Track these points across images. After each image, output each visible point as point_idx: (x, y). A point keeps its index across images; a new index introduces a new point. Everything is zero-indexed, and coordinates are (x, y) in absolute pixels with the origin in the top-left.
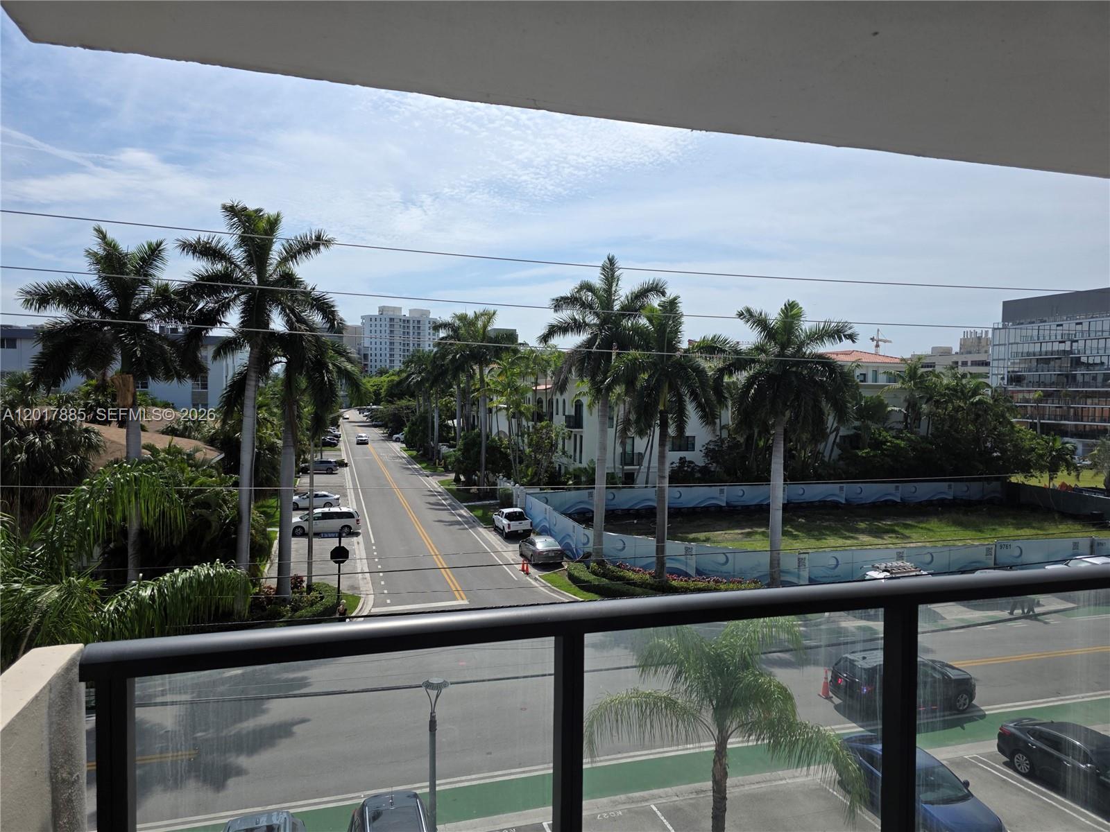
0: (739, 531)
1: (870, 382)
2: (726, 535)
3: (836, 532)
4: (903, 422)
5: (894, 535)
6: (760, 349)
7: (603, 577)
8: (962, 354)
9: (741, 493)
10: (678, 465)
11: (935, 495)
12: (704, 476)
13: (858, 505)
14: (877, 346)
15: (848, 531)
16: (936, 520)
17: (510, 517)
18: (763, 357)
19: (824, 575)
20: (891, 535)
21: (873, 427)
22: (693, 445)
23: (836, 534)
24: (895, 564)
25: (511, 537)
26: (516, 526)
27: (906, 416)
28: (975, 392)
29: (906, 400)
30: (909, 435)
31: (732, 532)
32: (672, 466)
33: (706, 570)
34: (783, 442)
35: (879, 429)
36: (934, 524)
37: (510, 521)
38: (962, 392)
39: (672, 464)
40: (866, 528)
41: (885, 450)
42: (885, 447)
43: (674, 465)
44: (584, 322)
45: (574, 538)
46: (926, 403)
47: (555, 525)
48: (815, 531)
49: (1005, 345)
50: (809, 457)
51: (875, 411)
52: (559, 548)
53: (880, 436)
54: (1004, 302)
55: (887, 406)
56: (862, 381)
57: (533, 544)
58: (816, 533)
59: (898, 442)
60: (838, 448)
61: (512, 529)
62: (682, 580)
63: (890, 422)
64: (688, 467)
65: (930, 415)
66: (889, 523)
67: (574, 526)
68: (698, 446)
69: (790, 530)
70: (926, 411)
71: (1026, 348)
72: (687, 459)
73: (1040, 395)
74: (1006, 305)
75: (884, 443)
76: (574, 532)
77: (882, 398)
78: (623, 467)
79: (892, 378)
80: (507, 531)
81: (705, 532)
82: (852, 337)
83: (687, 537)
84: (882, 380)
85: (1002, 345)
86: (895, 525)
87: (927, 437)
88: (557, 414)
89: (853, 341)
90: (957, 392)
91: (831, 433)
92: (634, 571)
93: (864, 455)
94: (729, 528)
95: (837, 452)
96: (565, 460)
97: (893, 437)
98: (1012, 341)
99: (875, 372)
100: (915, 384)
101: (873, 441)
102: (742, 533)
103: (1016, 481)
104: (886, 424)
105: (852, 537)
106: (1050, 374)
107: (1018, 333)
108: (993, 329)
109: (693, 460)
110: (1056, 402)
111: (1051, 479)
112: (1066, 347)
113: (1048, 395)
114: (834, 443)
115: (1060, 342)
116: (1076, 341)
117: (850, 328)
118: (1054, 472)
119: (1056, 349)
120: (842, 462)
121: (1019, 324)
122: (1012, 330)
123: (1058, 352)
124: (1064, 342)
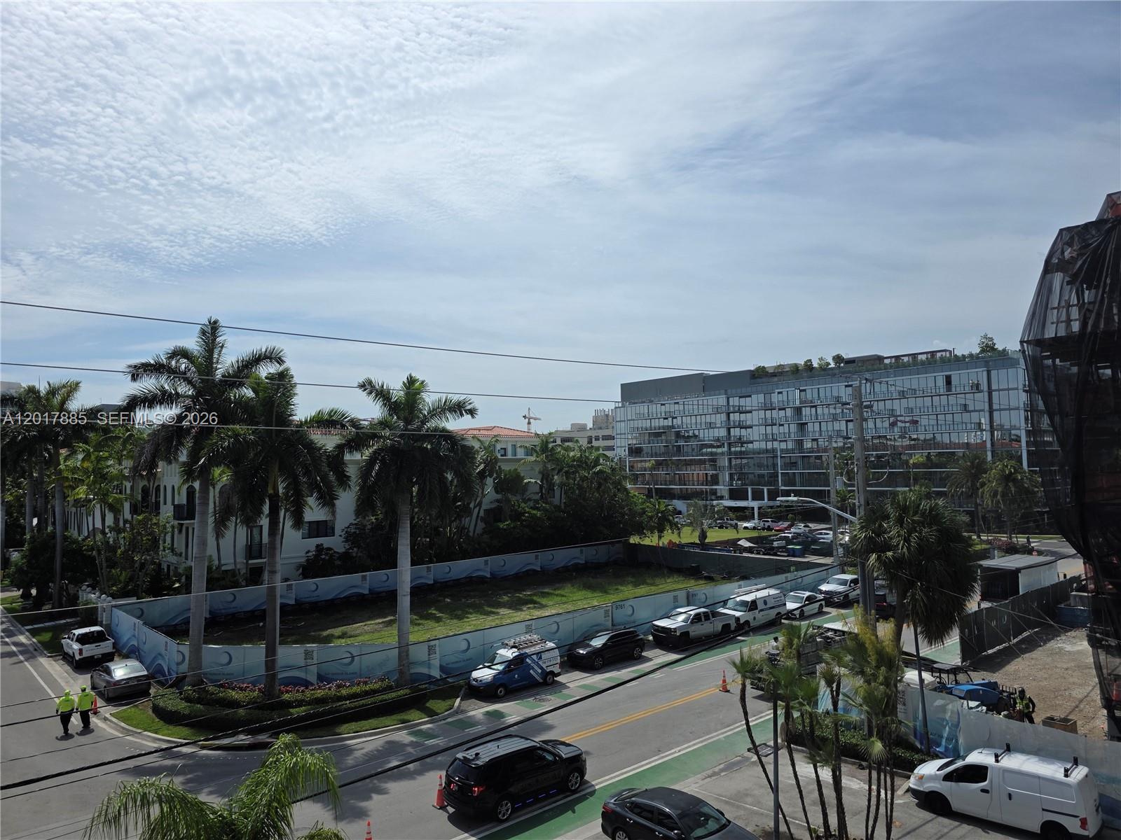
0: (380, 621)
1: (510, 456)
2: (366, 627)
3: (479, 609)
4: (538, 493)
5: (531, 606)
6: (383, 424)
7: (198, 703)
8: (595, 429)
9: (385, 578)
10: (314, 553)
11: (569, 562)
12: (346, 564)
13: (502, 578)
14: (529, 423)
15: (490, 606)
16: (569, 585)
17: (83, 640)
18: (387, 433)
19: (457, 660)
20: (529, 606)
21: (513, 499)
22: (333, 529)
23: (478, 611)
24: (523, 638)
25: (82, 666)
26: (90, 650)
27: (541, 487)
28: (596, 463)
29: (540, 472)
30: (544, 505)
31: (373, 622)
32: (308, 555)
33: (328, 674)
34: (409, 522)
35: (518, 501)
36: (567, 590)
37: (83, 644)
38: (586, 463)
39: (307, 552)
40: (508, 601)
41: (525, 521)
42: (524, 518)
43: (310, 554)
44: (177, 393)
45: (167, 658)
46: (557, 475)
47: (145, 643)
48: (458, 613)
49: (624, 421)
50: (455, 533)
51: (510, 484)
52: (146, 673)
53: (519, 507)
54: (623, 386)
55: (523, 479)
56: (502, 456)
57: (108, 672)
58: (459, 612)
59: (534, 512)
60: (482, 522)
61: (85, 654)
62: (298, 691)
63: (528, 493)
64: (326, 554)
65: (562, 485)
66: (529, 593)
67: (166, 642)
68: (338, 531)
69: (434, 612)
70: (558, 482)
71: (640, 424)
72: (325, 546)
73: (653, 464)
74: (624, 387)
75: (523, 514)
76: (166, 650)
77: (519, 471)
78: (247, 562)
79: (530, 451)
80: (77, 659)
81: (343, 626)
82: (472, 412)
83: (319, 635)
84: (521, 454)
85: (622, 421)
86: (535, 595)
87: (560, 507)
88: (165, 504)
89: (473, 417)
90: (583, 463)
91: (475, 507)
92: (241, 689)
93: (505, 527)
94: (370, 618)
95: (481, 525)
96: (172, 559)
97: (531, 508)
98: (629, 418)
99: (514, 446)
100: (547, 457)
101: (513, 513)
102: (383, 622)
103: (634, 542)
104: (525, 496)
105: (493, 613)
106: (660, 445)
107: (633, 411)
108: (616, 408)
109: (331, 547)
110: (665, 469)
111: (660, 537)
112: (669, 422)
113: (659, 464)
114: (478, 516)
115: (665, 419)
116: (676, 418)
117: (470, 404)
118: (661, 531)
119: (661, 424)
120: (485, 536)
121: (634, 403)
122: (629, 409)
123: (664, 427)
124: (667, 419)
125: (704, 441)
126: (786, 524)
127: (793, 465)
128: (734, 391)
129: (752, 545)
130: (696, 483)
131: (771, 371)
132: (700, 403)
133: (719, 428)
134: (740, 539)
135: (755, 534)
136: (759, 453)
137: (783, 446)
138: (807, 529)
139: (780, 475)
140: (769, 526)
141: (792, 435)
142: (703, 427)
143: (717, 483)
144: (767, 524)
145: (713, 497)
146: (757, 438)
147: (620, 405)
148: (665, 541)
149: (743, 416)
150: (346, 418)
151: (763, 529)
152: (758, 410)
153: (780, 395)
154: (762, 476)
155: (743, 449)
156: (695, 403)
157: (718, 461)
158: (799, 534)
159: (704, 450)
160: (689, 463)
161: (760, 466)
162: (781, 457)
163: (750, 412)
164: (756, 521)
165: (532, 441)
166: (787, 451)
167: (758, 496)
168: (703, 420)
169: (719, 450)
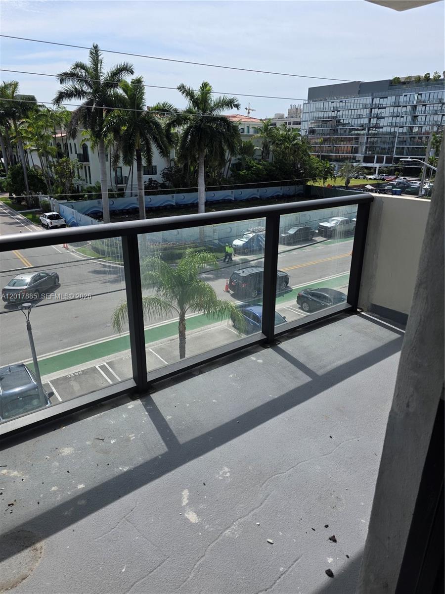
1: (246, 133)
4: (261, 155)
6: (189, 111)
8: (289, 118)
9: (183, 197)
10: (148, 183)
11: (275, 193)
13: (240, 201)
14: (249, 113)
18: (191, 116)
19: (225, 236)
21: (247, 158)
22: (156, 171)
24: (257, 228)
26: (56, 223)
27: (263, 152)
28: (294, 138)
29: (263, 143)
30: (264, 162)
33: (168, 238)
34: (203, 168)
35: (250, 160)
37: (52, 220)
38: (289, 138)
41: (253, 171)
42: (253, 169)
43: (146, 183)
44: (82, 90)
46: (272, 145)
47: (80, 221)
49: (308, 113)
50: (217, 176)
51: (248, 149)
53: (250, 163)
54: (309, 88)
55: (254, 147)
56: (242, 133)
59: (259, 166)
60: (230, 170)
61: (53, 225)
62: (155, 245)
63: (255, 155)
64: (154, 183)
65: (274, 151)
67: (92, 221)
68: (159, 171)
70: (272, 149)
71: (317, 115)
72: (153, 179)
73: (322, 140)
74: (311, 91)
75: (253, 167)
77: (251, 142)
78: (117, 185)
79: (257, 130)
80: (50, 226)
82: (237, 106)
84: (252, 132)
87: (272, 163)
88: (72, 153)
89: (238, 109)
90: (286, 138)
91: (227, 162)
93: (243, 174)
95: (230, 172)
96: (80, 182)
97: (257, 164)
98: (312, 110)
99: (248, 127)
100: (267, 134)
101: (247, 166)
103: (310, 184)
104: (253, 157)
106: (327, 129)
107: (315, 105)
108: (304, 104)
109: (156, 180)
110: (328, 144)
111: (324, 182)
112: (334, 114)
113: (325, 140)
114: (229, 167)
115: (333, 112)
116: (339, 111)
117: (237, 101)
118: (325, 179)
119: (330, 115)
120: (232, 178)
121: (315, 101)
122: (312, 105)
123: (331, 117)
124: (334, 111)
125: (354, 126)
126: (393, 177)
127: (404, 142)
128: (378, 94)
129: (373, 188)
130: (345, 152)
131: (403, 81)
132: (356, 102)
133: (364, 118)
134: (367, 185)
135: (375, 182)
136: (384, 135)
137: (401, 130)
138: (405, 181)
139: (395, 148)
140: (383, 178)
141: (408, 124)
142: (355, 117)
143: (357, 153)
144: (383, 177)
145: (354, 161)
146: (385, 125)
147: (307, 102)
148: (326, 184)
149: (380, 110)
150: (172, 108)
151: (380, 179)
152: (390, 107)
153: (405, 97)
154: (384, 149)
155: (376, 132)
156: (353, 101)
157: (360, 139)
158: (400, 183)
159: (353, 132)
160: (342, 140)
161: (384, 143)
162: (398, 137)
163: (385, 108)
164: (376, 175)
165: (259, 125)
166: (403, 133)
167: (380, 160)
168: (356, 113)
169: (362, 132)
